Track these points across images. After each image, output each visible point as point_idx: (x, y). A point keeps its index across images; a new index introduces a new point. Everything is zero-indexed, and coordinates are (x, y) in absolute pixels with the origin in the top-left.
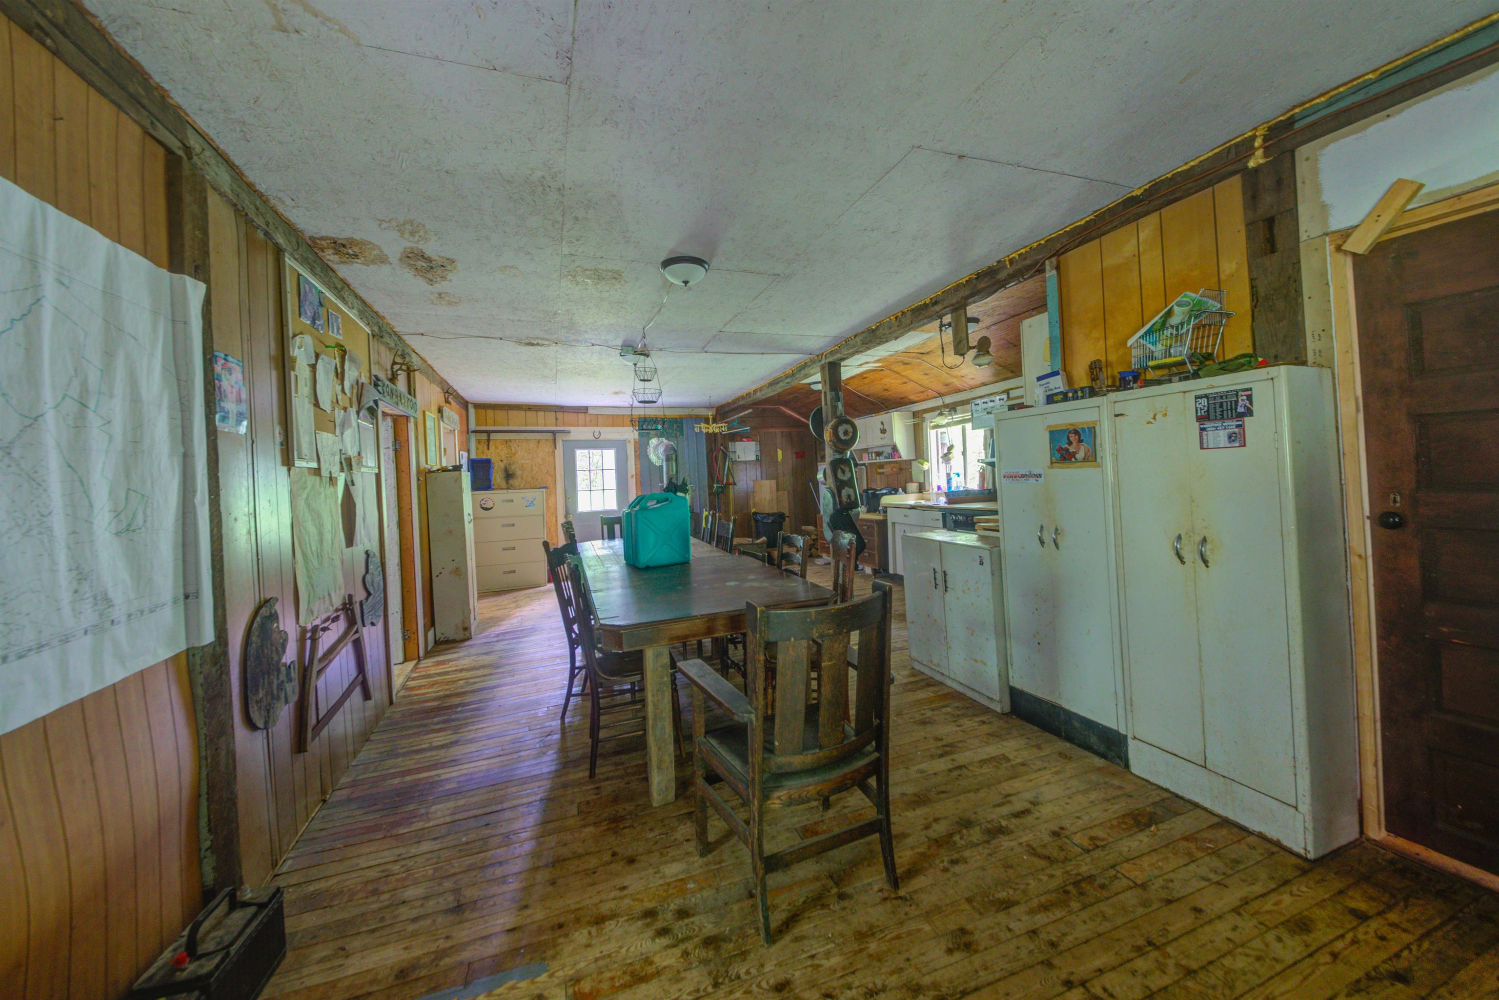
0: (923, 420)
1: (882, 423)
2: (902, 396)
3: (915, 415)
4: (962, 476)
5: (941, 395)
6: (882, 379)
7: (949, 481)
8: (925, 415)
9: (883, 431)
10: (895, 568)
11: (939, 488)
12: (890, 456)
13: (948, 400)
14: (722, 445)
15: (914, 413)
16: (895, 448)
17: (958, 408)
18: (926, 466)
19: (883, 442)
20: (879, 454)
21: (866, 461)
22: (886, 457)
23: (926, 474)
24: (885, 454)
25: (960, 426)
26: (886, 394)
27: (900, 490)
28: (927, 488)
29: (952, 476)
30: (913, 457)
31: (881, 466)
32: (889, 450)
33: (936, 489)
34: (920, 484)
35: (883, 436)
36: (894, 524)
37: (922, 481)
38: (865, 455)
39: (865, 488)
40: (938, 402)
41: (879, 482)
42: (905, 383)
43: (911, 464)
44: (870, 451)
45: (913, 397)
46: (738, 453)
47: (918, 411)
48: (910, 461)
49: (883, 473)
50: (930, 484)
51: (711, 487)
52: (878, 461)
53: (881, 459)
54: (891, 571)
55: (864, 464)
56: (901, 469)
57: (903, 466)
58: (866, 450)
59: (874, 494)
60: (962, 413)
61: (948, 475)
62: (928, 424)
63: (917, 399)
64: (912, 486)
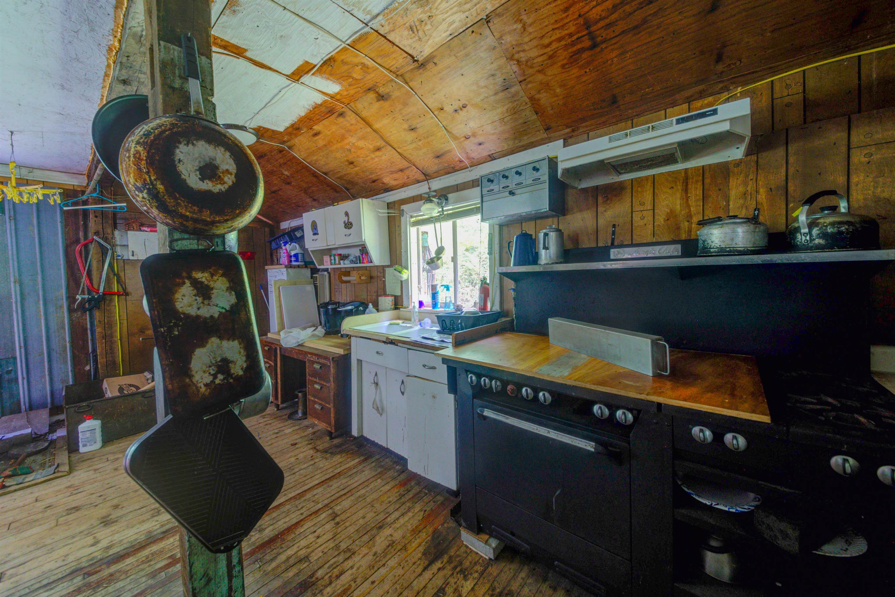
0: (402, 213)
1: (347, 214)
2: (373, 177)
3: (390, 206)
4: (452, 289)
5: (427, 177)
6: (343, 138)
7: (434, 296)
8: (403, 207)
9: (348, 225)
10: (361, 428)
11: (421, 304)
12: (358, 260)
13: (437, 184)
14: (97, 233)
15: (388, 204)
16: (364, 250)
17: (450, 196)
18: (405, 275)
19: (349, 241)
20: (343, 257)
21: (327, 265)
22: (352, 262)
23: (403, 285)
24: (351, 258)
25: (450, 223)
26: (352, 171)
27: (371, 306)
28: (405, 304)
29: (439, 289)
30: (388, 263)
31: (347, 272)
32: (356, 252)
33: (417, 305)
34: (396, 297)
35: (348, 231)
36: (360, 362)
37: (399, 294)
38: (326, 258)
39: (327, 300)
40: (422, 189)
41: (344, 292)
42: (378, 149)
43: (384, 272)
44: (334, 252)
45: (388, 180)
46: (131, 247)
47: (394, 202)
48: (384, 267)
49: (349, 282)
50: (409, 298)
51: (71, 299)
52: (342, 266)
53: (346, 264)
54: (355, 432)
55: (326, 270)
56: (371, 278)
57: (375, 274)
58: (328, 251)
59: (334, 310)
60: (456, 202)
61: (434, 288)
62: (406, 220)
63: (393, 183)
64: (386, 302)
